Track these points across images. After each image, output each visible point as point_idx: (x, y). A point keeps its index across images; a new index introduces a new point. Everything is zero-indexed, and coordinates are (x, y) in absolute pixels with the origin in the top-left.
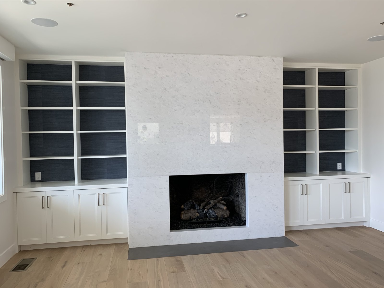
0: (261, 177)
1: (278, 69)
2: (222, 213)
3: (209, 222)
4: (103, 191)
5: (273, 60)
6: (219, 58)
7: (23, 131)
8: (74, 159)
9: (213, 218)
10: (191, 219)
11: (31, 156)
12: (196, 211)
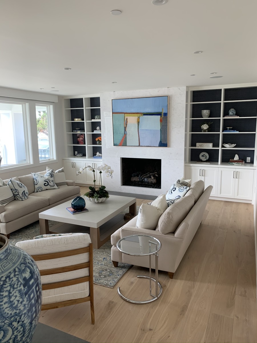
0: (169, 162)
1: (182, 94)
2: (152, 181)
3: (144, 185)
4: (95, 162)
5: (179, 89)
6: (146, 91)
7: (67, 132)
8: (85, 146)
9: (147, 183)
10: (135, 181)
11: (74, 143)
12: (138, 178)
